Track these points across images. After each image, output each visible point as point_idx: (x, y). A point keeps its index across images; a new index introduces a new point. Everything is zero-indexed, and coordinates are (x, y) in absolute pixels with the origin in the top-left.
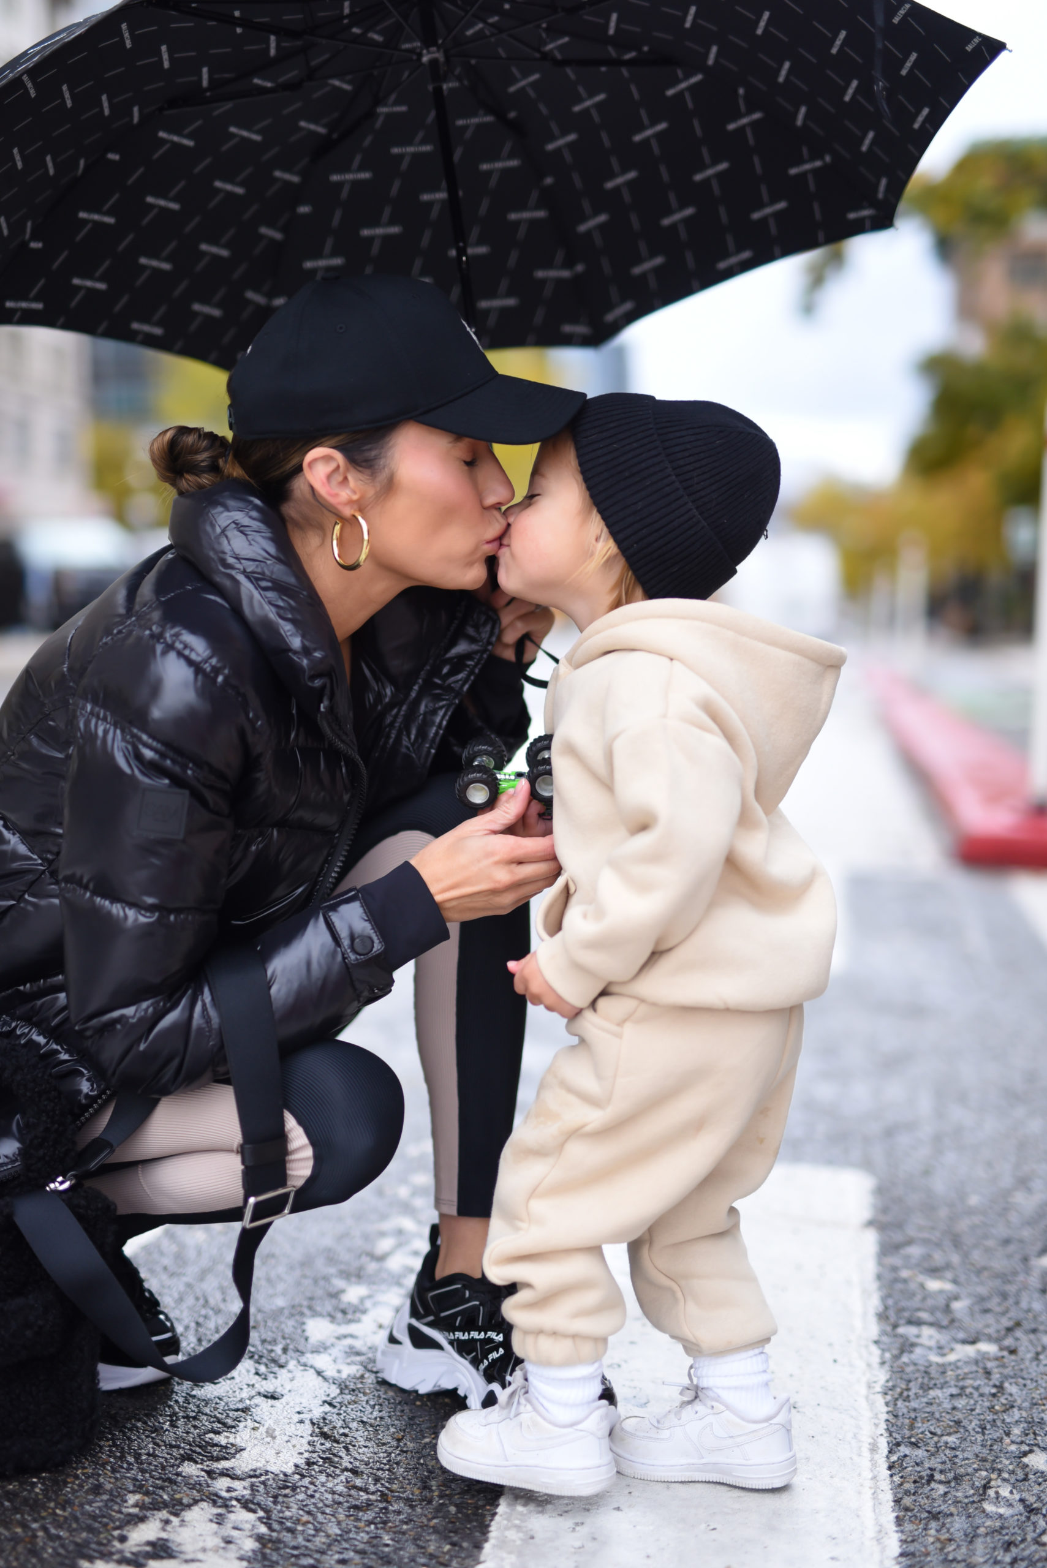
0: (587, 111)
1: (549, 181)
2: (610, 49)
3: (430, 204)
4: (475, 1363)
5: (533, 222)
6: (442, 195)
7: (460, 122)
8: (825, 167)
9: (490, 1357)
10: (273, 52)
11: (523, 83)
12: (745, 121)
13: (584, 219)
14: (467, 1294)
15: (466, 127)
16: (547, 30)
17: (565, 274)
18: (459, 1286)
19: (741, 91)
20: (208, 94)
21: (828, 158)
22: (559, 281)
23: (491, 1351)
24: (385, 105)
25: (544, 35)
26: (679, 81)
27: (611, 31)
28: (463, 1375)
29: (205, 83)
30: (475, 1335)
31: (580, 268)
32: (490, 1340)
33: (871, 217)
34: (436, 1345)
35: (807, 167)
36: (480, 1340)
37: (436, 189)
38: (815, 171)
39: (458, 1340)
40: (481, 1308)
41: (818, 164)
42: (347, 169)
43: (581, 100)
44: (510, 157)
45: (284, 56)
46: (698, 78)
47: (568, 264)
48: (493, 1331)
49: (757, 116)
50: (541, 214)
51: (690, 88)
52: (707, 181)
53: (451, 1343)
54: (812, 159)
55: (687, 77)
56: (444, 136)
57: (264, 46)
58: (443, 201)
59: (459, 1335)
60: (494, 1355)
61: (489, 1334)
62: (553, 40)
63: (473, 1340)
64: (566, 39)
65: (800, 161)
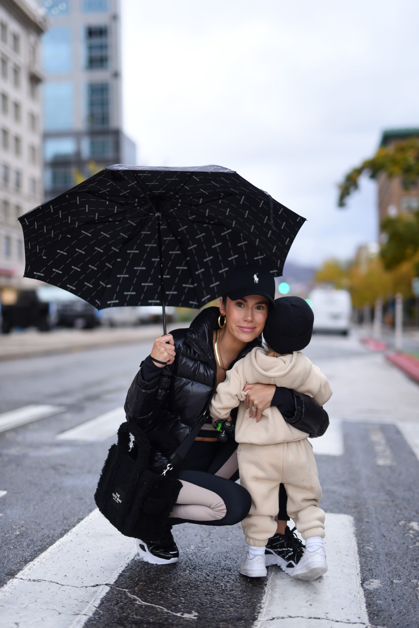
0: (200, 238)
1: (188, 258)
2: (206, 220)
3: (155, 262)
4: (283, 557)
5: (183, 270)
6: (158, 260)
7: (164, 239)
8: (264, 257)
9: (289, 554)
10: (115, 211)
11: (183, 228)
12: (243, 243)
13: (198, 270)
14: (281, 539)
15: (166, 240)
16: (190, 213)
17: (192, 286)
18: (278, 537)
19: (242, 235)
20: (97, 221)
21: (265, 255)
22: (189, 288)
23: (289, 553)
24: (144, 231)
25: (189, 214)
26: (225, 231)
27: (207, 215)
28: (279, 560)
29: (96, 218)
30: (284, 549)
31: (196, 285)
32: (289, 550)
33: (276, 272)
34: (271, 553)
35: (259, 257)
36: (286, 550)
37: (157, 258)
38: (261, 259)
39: (279, 551)
40: (285, 543)
41: (262, 257)
42: (132, 249)
43: (198, 235)
44: (178, 250)
45: (118, 213)
46: (230, 230)
47: (192, 283)
48: (289, 548)
49: (246, 242)
50: (186, 268)
51: (228, 233)
52: (232, 260)
53: (275, 552)
54: (261, 255)
55: (227, 230)
56: (160, 242)
57: (113, 209)
58: (158, 261)
59: (279, 550)
60: (290, 554)
61: (288, 549)
62: (191, 216)
63: (284, 551)
64: (195, 216)
65: (258, 256)
